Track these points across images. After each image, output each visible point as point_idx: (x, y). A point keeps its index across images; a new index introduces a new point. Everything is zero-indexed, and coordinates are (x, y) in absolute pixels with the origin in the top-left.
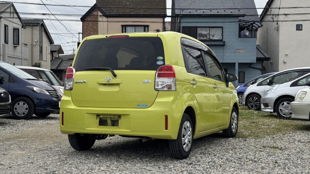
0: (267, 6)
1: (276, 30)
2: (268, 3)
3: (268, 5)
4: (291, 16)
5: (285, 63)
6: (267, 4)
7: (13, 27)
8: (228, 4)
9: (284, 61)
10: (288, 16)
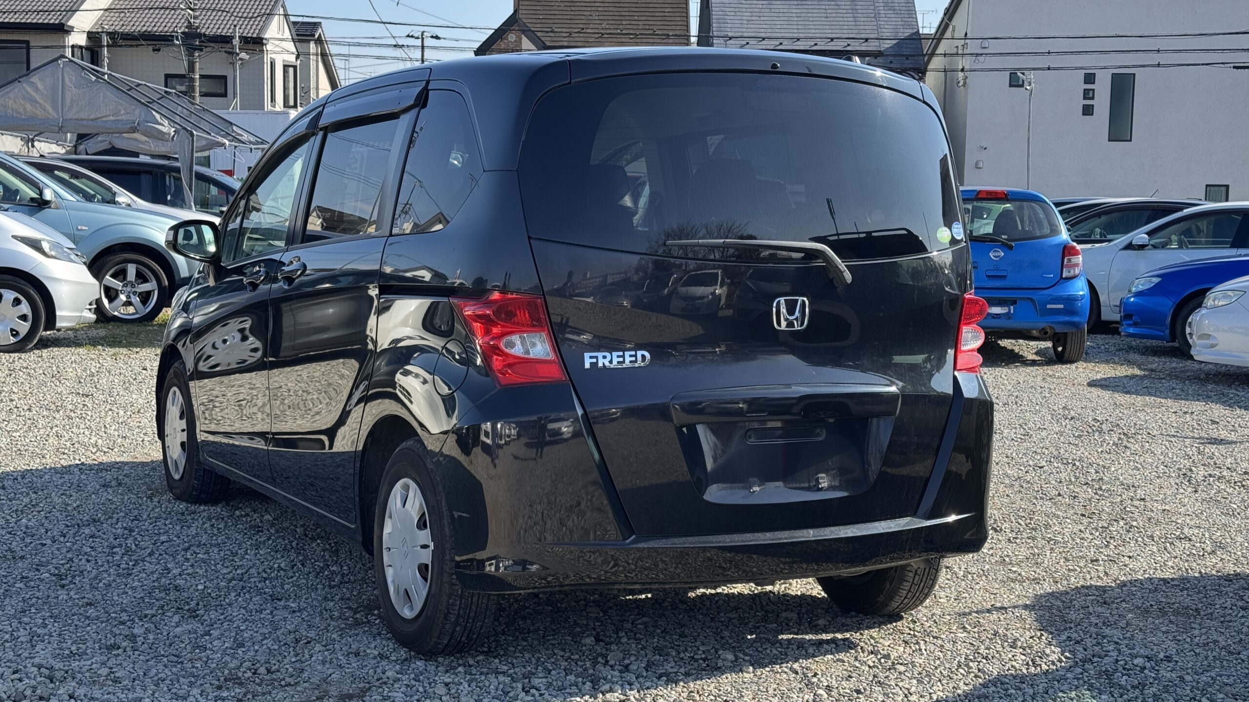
0: (946, 20)
1: (961, 84)
2: (947, 10)
3: (948, 16)
4: (988, 58)
5: (977, 167)
6: (945, 14)
7: (284, 61)
8: (841, 23)
9: (977, 163)
10: (981, 58)
